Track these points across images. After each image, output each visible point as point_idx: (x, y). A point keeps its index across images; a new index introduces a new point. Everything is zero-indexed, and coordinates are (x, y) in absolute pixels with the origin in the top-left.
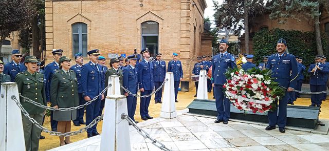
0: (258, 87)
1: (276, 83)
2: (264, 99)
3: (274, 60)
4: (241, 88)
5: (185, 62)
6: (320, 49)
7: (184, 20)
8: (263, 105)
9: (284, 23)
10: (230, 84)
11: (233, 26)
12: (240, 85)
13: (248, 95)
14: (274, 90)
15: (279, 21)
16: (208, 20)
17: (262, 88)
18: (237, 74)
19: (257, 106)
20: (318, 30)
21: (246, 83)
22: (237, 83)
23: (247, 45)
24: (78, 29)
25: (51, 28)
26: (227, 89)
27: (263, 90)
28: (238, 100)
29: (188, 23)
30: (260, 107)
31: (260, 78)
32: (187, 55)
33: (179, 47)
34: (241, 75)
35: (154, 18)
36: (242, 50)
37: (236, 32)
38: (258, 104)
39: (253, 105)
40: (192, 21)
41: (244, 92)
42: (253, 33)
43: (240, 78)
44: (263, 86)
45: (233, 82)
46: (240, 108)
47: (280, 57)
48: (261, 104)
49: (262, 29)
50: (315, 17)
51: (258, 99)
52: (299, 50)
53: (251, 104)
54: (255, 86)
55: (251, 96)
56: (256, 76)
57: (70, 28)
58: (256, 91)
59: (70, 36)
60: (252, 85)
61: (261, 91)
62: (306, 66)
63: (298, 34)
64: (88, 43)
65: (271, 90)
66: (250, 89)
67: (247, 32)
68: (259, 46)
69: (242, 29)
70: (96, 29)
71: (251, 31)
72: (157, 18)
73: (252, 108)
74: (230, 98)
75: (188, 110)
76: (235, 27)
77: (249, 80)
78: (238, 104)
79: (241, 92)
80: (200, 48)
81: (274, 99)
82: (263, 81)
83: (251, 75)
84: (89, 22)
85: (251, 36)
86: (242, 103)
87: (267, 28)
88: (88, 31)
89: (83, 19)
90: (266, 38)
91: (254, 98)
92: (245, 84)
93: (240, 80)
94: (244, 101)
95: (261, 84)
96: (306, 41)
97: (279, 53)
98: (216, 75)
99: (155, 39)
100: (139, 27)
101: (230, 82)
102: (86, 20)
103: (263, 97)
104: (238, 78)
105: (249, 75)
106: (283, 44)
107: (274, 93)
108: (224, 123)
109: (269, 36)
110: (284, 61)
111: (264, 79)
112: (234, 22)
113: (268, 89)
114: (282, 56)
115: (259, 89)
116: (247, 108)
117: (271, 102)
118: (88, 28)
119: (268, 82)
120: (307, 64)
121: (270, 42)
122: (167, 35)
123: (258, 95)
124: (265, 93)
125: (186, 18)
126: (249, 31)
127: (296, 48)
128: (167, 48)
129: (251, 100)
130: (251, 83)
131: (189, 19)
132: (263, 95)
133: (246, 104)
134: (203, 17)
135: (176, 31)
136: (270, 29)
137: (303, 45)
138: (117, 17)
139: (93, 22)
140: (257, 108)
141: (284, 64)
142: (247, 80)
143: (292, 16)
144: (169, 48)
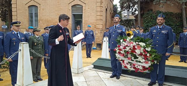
0: (141, 52)
1: (154, 50)
2: (144, 62)
3: (155, 31)
4: (128, 52)
5: (99, 31)
6: (185, 23)
7: (99, 4)
8: (144, 67)
9: (162, 7)
10: (119, 48)
11: (131, 9)
12: (127, 50)
13: (133, 58)
14: (153, 56)
15: (159, 5)
16: (116, 5)
17: (143, 54)
18: (125, 41)
19: (139, 67)
20: (184, 12)
21: (132, 48)
22: (125, 48)
23: (139, 21)
24: (32, 9)
25: (16, 9)
26: (117, 52)
27: (144, 55)
28: (125, 61)
29: (101, 6)
30: (141, 68)
31: (142, 46)
32: (101, 27)
33: (96, 22)
34: (128, 42)
35: (79, 3)
36: (137, 24)
37: (133, 13)
38: (139, 65)
39: (136, 66)
40: (104, 5)
41: (129, 56)
42: (143, 13)
43: (127, 44)
44: (144, 52)
45: (121, 47)
46: (126, 67)
47: (160, 28)
48: (142, 66)
49: (149, 11)
50: (183, 3)
51: (140, 62)
52: (172, 24)
53: (134, 65)
54: (138, 52)
55: (135, 58)
56: (140, 43)
57: (27, 9)
58: (139, 55)
59: (27, 14)
60: (136, 51)
61: (142, 56)
62: (176, 34)
63: (171, 14)
64: (39, 19)
65: (150, 55)
66: (134, 53)
67: (140, 13)
68: (147, 22)
69: (137, 11)
70: (43, 9)
71: (142, 12)
72: (81, 3)
73: (134, 68)
74: (119, 59)
75: (93, 66)
76: (132, 10)
77: (134, 46)
78: (124, 64)
79: (127, 56)
80: (110, 22)
81: (152, 63)
82: (145, 48)
83: (135, 42)
84: (39, 5)
85: (142, 15)
86: (127, 64)
87: (152, 10)
88: (39, 11)
89: (35, 3)
90: (151, 16)
91: (137, 61)
92: (130, 49)
93: (127, 46)
94: (129, 62)
95: (143, 50)
96: (176, 18)
97: (159, 25)
98: (111, 42)
99: (81, 16)
100: (70, 8)
101: (119, 47)
102: (37, 4)
103: (144, 60)
104: (126, 44)
105: (134, 43)
106: (162, 18)
107: (152, 58)
108: (117, 78)
109: (153, 15)
110: (163, 31)
111: (145, 47)
112: (132, 7)
113: (148, 55)
114: (161, 27)
115: (141, 54)
116: (131, 67)
117: (150, 65)
118: (39, 9)
119: (149, 49)
120: (177, 33)
121: (153, 19)
122: (88, 14)
123: (140, 59)
124: (146, 58)
125: (100, 3)
126: (141, 12)
127: (170, 23)
128: (88, 22)
129: (134, 62)
130: (136, 49)
131: (102, 4)
132: (144, 59)
133: (131, 65)
134: (112, 4)
135: (94, 11)
136: (154, 11)
137: (175, 21)
138: (57, 2)
139: (41, 5)
140: (139, 69)
141: (163, 34)
142: (132, 47)
143: (168, 2)
144: (89, 22)
